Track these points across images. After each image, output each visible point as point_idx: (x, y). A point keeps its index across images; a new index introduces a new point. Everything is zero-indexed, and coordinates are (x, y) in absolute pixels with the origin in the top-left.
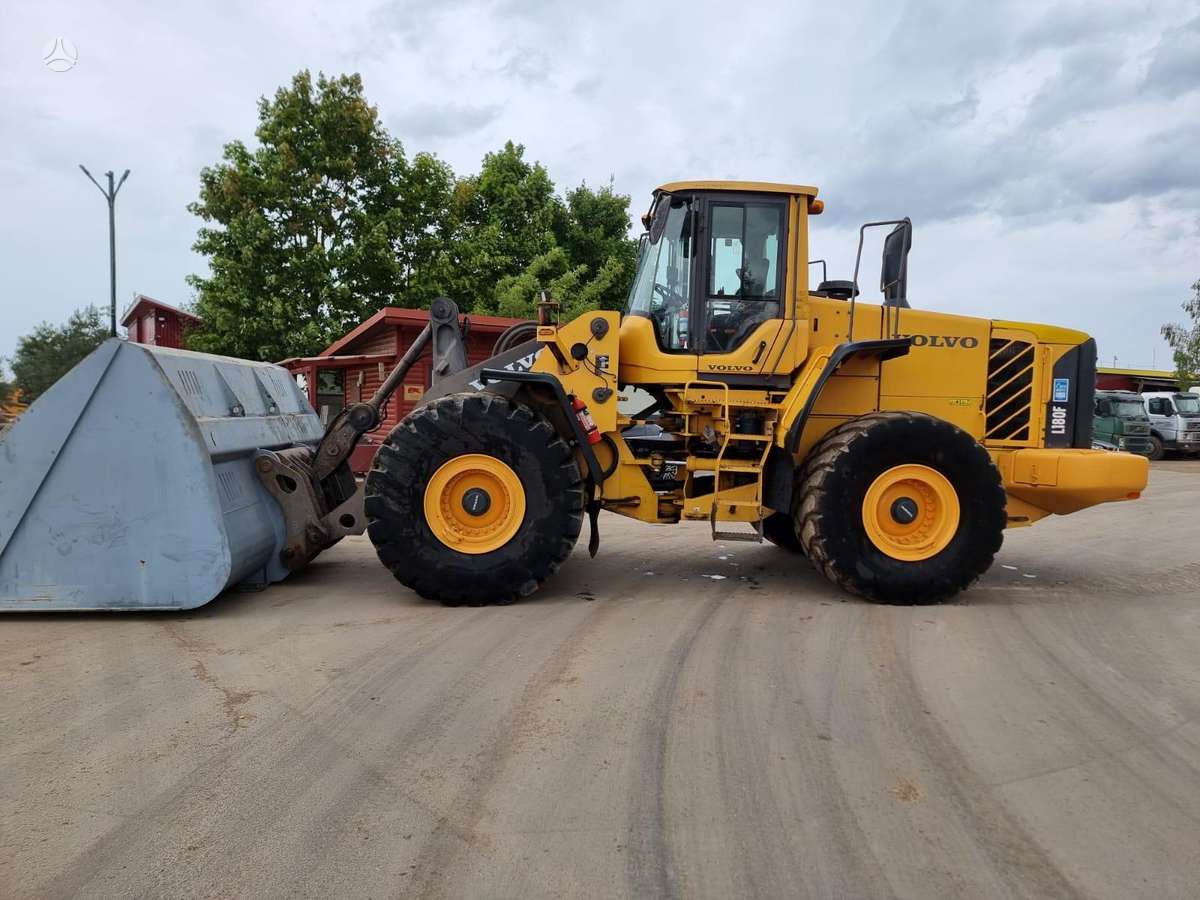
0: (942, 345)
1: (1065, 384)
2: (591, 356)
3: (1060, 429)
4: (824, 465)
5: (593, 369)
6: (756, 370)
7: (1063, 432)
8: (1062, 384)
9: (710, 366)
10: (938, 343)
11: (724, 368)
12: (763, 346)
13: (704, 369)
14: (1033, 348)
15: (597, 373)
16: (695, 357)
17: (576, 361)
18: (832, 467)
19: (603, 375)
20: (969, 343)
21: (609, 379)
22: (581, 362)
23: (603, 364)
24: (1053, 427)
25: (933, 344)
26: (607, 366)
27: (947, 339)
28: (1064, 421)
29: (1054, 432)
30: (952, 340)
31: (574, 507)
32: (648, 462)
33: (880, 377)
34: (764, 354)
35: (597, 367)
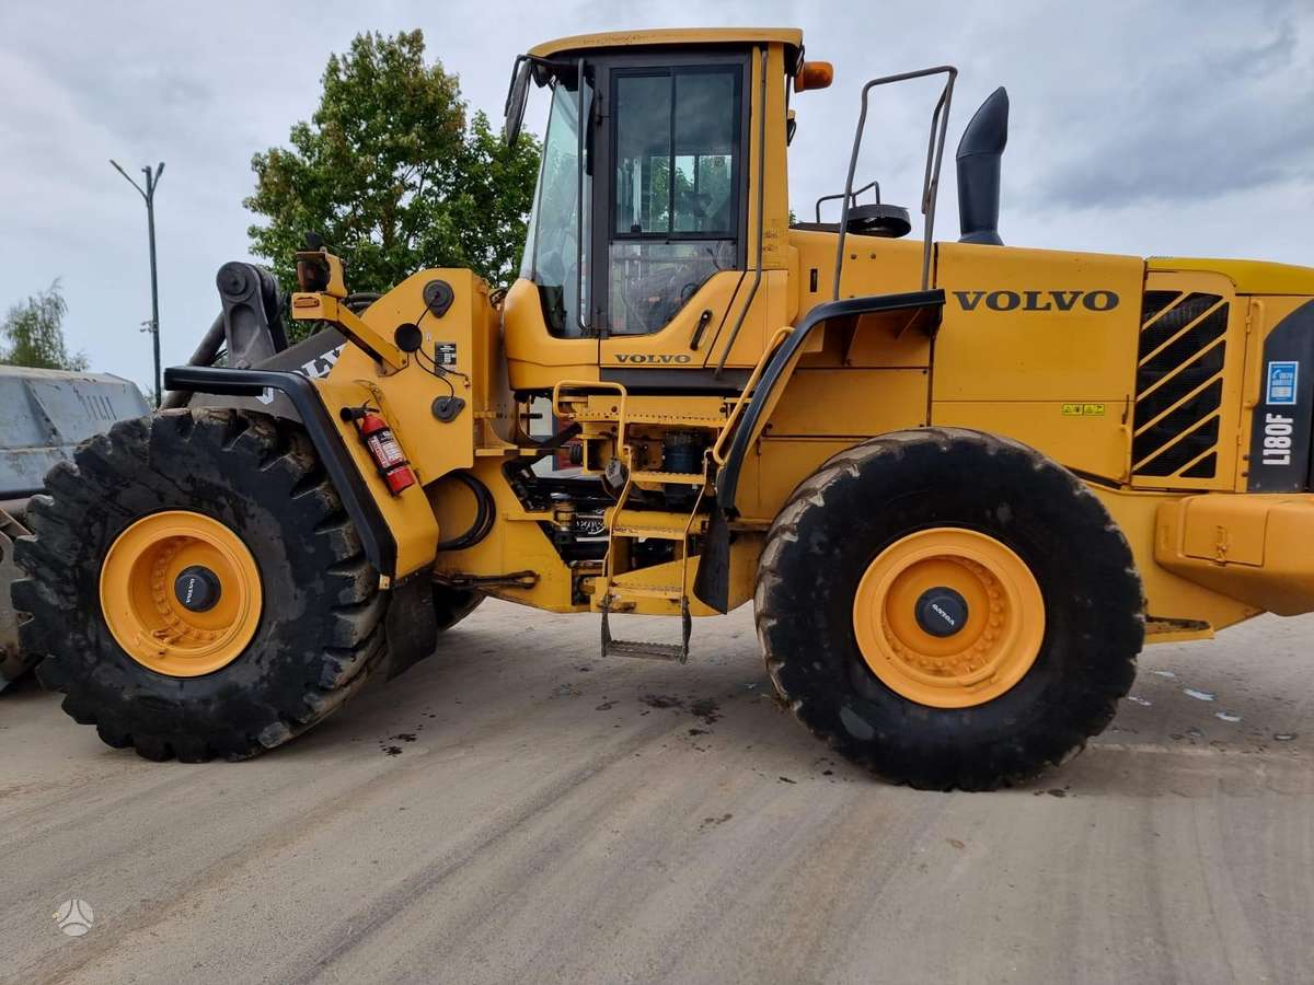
0: (1048, 307)
1: (1292, 370)
2: (428, 346)
3: (1281, 457)
4: (784, 529)
5: (431, 367)
6: (696, 360)
7: (1286, 461)
8: (1284, 370)
9: (619, 357)
10: (1041, 303)
11: (643, 359)
12: (706, 319)
13: (609, 360)
14: (1227, 305)
15: (439, 372)
16: (595, 342)
17: (403, 355)
18: (793, 533)
19: (448, 376)
20: (1101, 301)
21: (458, 382)
22: (412, 355)
23: (447, 358)
24: (1266, 452)
25: (1032, 305)
26: (453, 361)
27: (1058, 296)
28: (1288, 442)
29: (1266, 462)
30: (1067, 298)
31: (343, 601)
32: (548, 516)
33: (931, 368)
34: (709, 333)
35: (438, 362)
